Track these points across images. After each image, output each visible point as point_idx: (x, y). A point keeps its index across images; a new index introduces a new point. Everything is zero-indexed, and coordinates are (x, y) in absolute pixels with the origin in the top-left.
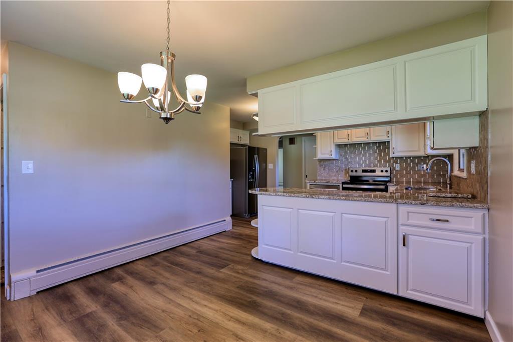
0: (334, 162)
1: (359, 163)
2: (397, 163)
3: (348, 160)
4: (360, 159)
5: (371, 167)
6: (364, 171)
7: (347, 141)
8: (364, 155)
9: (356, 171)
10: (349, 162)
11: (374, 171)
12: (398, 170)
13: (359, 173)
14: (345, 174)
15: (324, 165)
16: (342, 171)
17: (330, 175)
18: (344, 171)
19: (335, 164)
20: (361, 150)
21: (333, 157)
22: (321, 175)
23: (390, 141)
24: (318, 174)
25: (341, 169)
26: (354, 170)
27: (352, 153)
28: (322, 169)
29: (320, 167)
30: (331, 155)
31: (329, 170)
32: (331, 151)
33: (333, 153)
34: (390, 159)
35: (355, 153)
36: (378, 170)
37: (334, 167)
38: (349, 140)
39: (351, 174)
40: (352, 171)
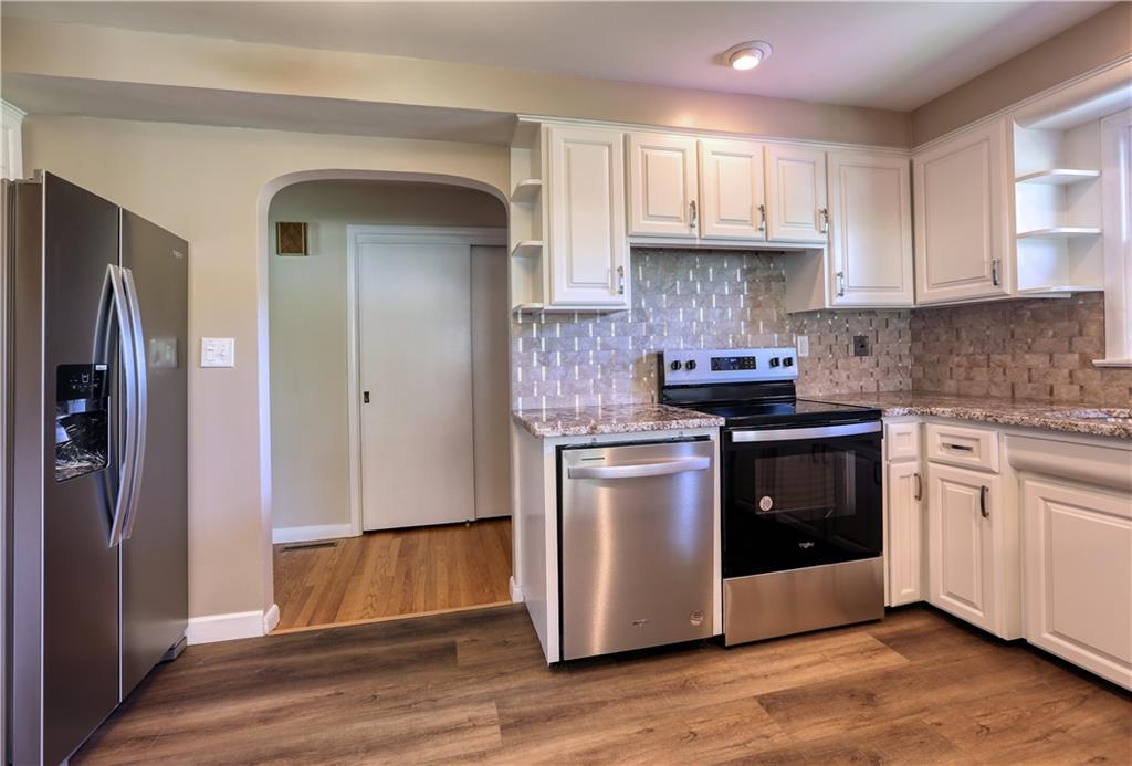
0: (591, 324)
1: (685, 334)
3: (647, 320)
4: (690, 317)
5: (727, 349)
6: (717, 364)
7: (685, 231)
8: (704, 301)
9: (691, 365)
10: (651, 330)
11: (747, 363)
12: (805, 359)
13: (704, 375)
14: (638, 379)
15: (543, 340)
16: (625, 367)
17: (571, 390)
18: (631, 367)
19: (595, 337)
20: (694, 281)
21: (626, 300)
22: (528, 390)
23: (825, 247)
24: (514, 384)
25: (621, 359)
26: (683, 362)
27: (659, 289)
28: (535, 363)
29: (524, 351)
30: (622, 293)
31: (568, 364)
32: (620, 269)
33: (626, 282)
34: (781, 320)
35: (671, 291)
36: (763, 357)
37: (591, 353)
38: (695, 232)
39: (671, 378)
40: (676, 366)
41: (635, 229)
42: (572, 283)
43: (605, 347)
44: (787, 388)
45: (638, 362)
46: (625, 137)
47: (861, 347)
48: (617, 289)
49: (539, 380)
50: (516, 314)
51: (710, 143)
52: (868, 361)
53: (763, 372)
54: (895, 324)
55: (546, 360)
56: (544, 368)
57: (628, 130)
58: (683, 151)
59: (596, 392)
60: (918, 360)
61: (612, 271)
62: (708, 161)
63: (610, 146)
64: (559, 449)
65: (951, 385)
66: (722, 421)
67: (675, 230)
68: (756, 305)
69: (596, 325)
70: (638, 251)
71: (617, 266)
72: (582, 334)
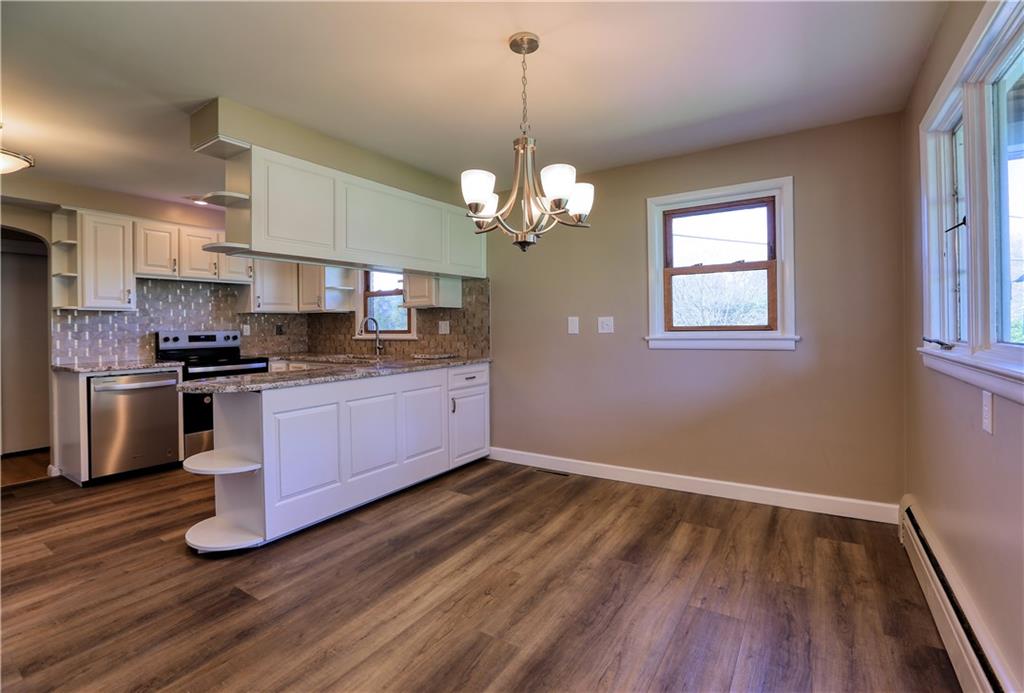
0: (110, 318)
1: (174, 323)
2: (245, 323)
3: (149, 315)
4: (178, 314)
5: (200, 331)
6: (192, 339)
7: (170, 273)
8: (187, 306)
9: (176, 339)
10: (152, 320)
11: (212, 338)
12: (247, 336)
13: (184, 344)
14: (142, 347)
15: (76, 325)
16: (134, 340)
17: (96, 352)
18: (138, 341)
19: (113, 324)
20: (181, 296)
21: (133, 307)
22: (64, 353)
23: (252, 284)
24: (53, 350)
25: (131, 336)
26: (171, 338)
27: (158, 299)
28: (70, 338)
29: (61, 331)
30: (129, 302)
31: (94, 338)
32: (129, 291)
33: (133, 296)
34: (234, 316)
35: (165, 300)
36: (220, 336)
37: (111, 333)
38: (176, 273)
39: (163, 346)
40: (166, 340)
41: (138, 271)
42: (96, 296)
43: (120, 329)
44: (236, 350)
45: (143, 338)
46: (134, 223)
47: (280, 331)
48: (127, 300)
49: (73, 348)
50: (55, 311)
51: (185, 230)
52: (283, 338)
53: (220, 343)
54: (299, 319)
55: (78, 336)
56: (76, 341)
57: (135, 220)
58: (170, 233)
59: (114, 354)
60: (310, 337)
61: (124, 291)
62: (185, 239)
63: (123, 227)
64: (89, 379)
65: (319, 348)
66: (183, 364)
67: (166, 273)
68: (219, 309)
69: (114, 317)
70: (141, 281)
71: (127, 289)
72: (105, 322)
